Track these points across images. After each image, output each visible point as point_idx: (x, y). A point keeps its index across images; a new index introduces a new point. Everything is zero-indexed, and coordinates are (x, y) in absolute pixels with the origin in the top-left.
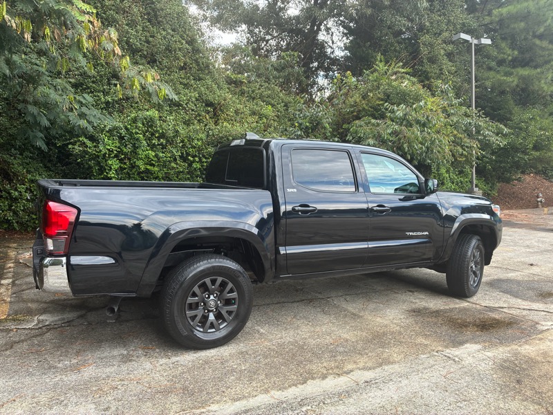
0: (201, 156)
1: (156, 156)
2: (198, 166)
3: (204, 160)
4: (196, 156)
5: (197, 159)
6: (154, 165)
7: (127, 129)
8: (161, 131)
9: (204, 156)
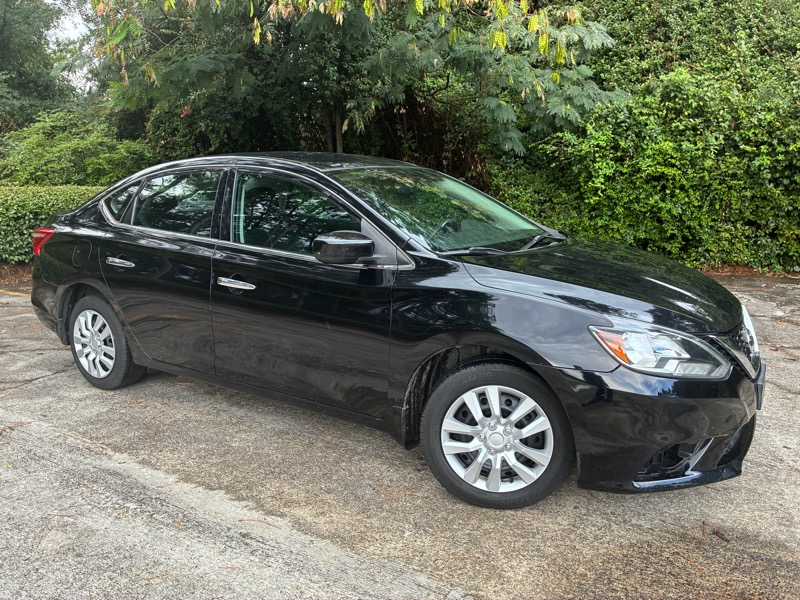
0: (775, 142)
1: (679, 149)
2: (766, 161)
3: (781, 149)
4: (763, 143)
5: (764, 148)
6: (673, 166)
7: (630, 110)
8: (694, 105)
9: (781, 142)
